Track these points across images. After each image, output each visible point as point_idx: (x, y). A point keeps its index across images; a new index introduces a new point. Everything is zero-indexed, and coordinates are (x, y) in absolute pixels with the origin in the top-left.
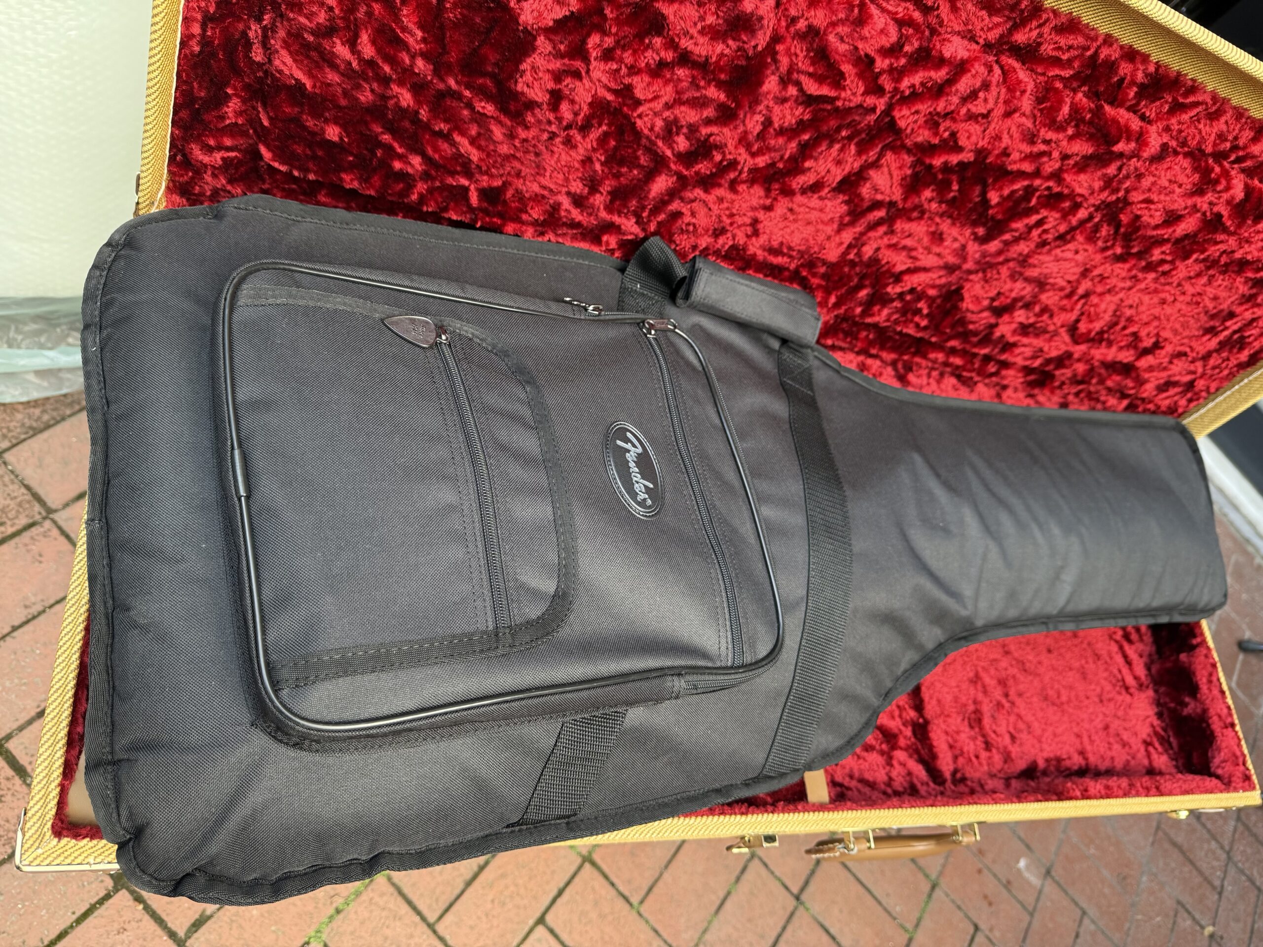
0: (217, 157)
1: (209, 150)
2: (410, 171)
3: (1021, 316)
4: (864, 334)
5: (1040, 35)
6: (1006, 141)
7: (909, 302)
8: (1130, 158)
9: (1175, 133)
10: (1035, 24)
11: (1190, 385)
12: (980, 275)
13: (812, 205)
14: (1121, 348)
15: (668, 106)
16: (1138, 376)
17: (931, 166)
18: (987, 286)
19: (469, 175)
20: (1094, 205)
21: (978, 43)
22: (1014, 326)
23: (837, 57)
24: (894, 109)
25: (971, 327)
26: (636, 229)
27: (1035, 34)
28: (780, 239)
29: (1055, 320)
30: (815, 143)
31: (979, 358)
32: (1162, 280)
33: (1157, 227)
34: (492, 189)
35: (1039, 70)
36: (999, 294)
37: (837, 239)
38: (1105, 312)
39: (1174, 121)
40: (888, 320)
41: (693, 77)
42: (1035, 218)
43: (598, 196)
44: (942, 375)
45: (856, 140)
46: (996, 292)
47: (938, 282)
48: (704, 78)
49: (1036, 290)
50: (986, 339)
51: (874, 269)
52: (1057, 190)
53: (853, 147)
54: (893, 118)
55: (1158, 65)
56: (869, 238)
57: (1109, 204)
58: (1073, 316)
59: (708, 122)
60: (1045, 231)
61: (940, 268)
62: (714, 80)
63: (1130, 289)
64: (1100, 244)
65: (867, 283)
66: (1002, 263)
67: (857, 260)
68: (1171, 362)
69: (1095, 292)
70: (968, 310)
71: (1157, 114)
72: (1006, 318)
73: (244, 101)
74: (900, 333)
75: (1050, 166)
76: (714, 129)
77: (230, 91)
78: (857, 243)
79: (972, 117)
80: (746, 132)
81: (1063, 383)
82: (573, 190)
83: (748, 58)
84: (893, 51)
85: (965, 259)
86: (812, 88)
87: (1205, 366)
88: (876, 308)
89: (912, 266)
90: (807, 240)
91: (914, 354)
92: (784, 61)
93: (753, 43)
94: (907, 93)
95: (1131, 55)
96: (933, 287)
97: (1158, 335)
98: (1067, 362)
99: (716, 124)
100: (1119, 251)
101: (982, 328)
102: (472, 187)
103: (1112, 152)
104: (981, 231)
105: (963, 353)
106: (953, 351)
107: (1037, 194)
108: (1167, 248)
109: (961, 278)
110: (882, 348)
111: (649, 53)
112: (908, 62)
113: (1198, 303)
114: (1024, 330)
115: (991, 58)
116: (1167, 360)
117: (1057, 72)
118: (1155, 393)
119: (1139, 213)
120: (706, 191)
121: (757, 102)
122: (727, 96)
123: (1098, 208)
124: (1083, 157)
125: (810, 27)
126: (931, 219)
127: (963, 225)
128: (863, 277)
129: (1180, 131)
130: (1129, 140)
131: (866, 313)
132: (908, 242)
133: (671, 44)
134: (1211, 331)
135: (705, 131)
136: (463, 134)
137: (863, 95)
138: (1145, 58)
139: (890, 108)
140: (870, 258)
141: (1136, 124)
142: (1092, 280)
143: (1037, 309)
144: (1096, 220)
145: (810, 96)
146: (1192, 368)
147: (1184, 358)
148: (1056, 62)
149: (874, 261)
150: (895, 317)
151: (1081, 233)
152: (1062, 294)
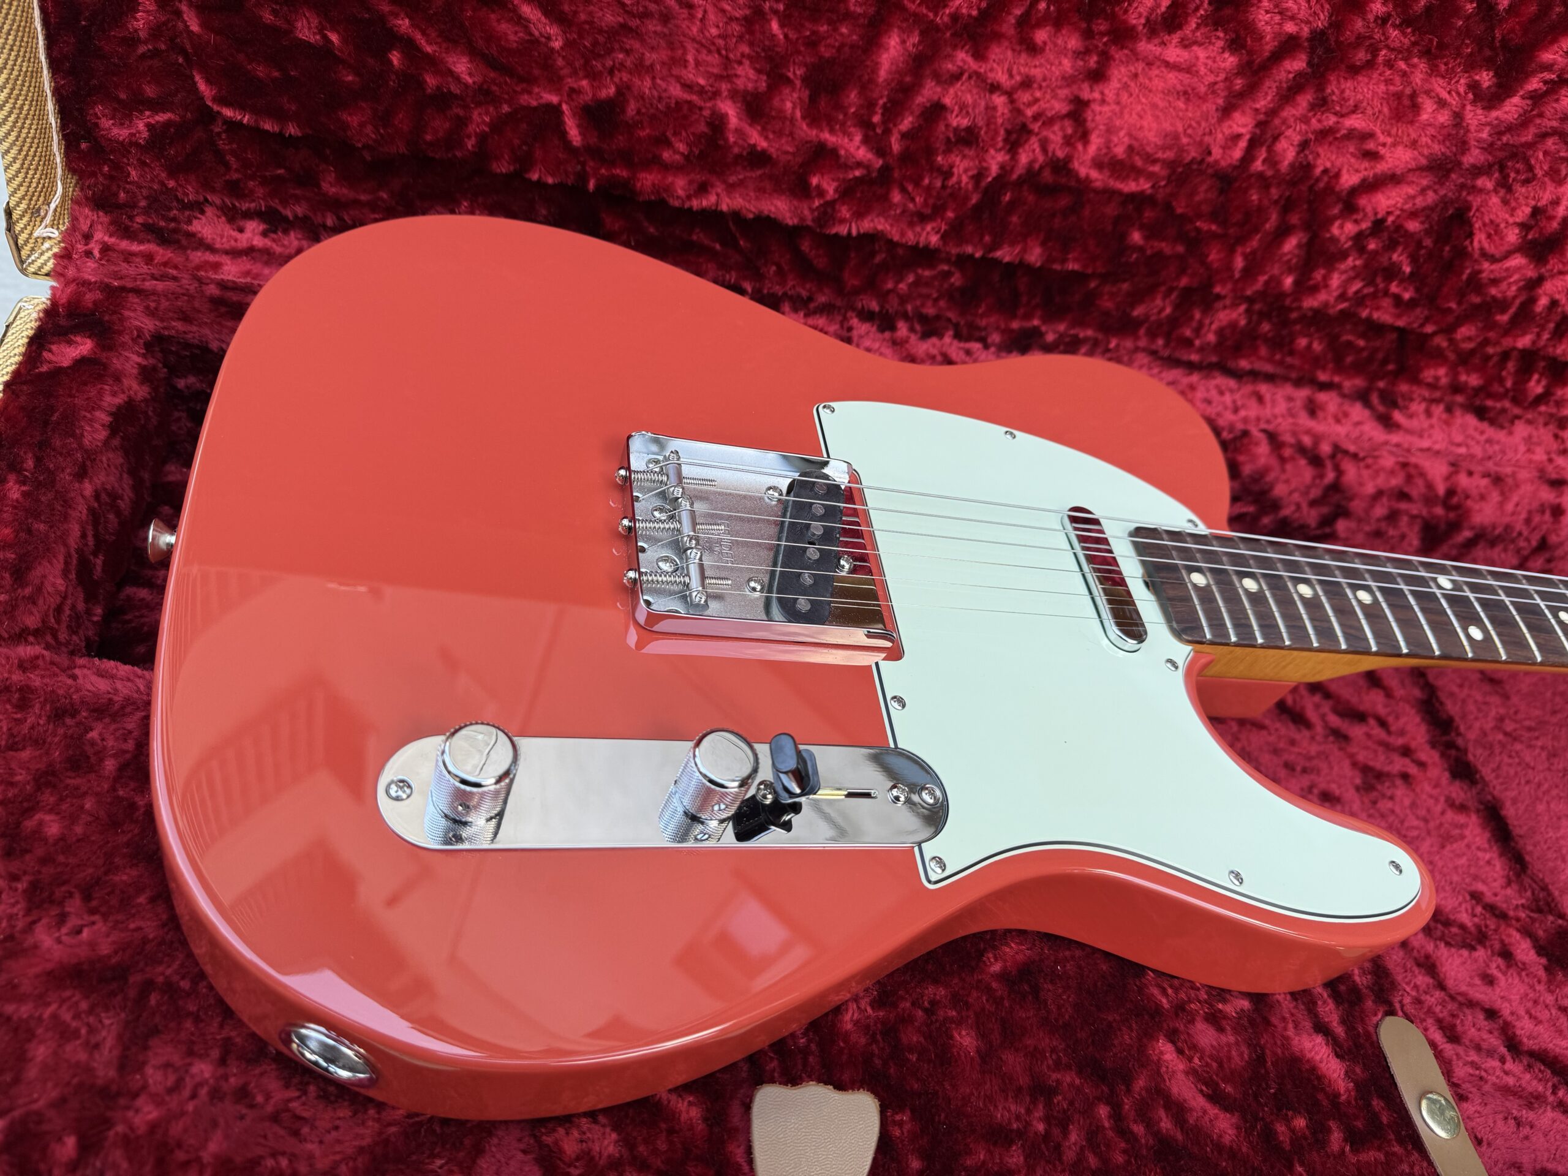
7: (1375, 253)
46: (1528, 210)
47: (1420, 202)
51: (1304, 188)
65: (1294, 219)
85: (1463, 146)
88: (1318, 275)
96: (1413, 215)
104: (1486, 78)
109: (1463, 186)
128: (1287, 206)
132: (1355, 122)
140: (1292, 166)
149: (1303, 169)
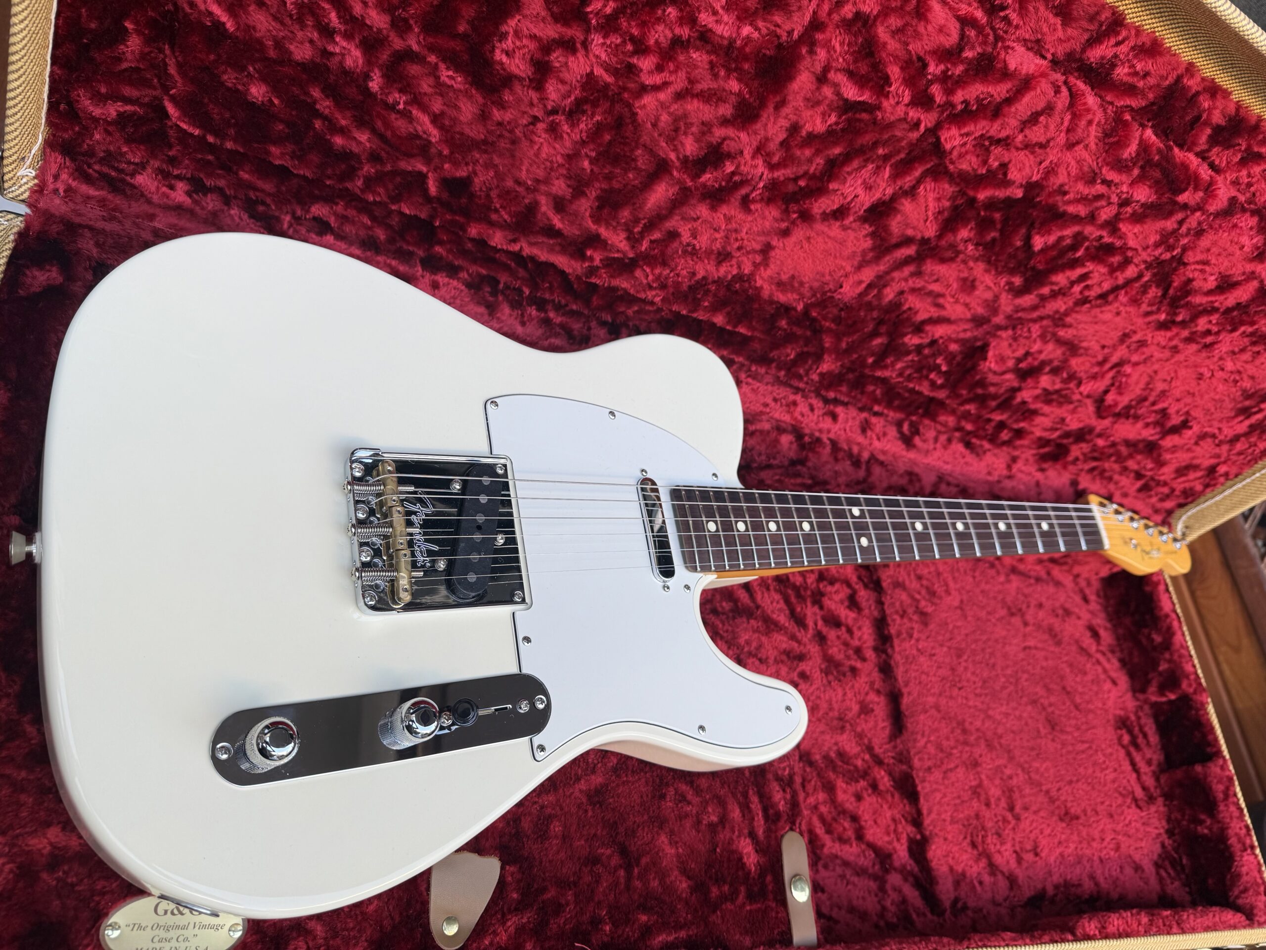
0: (113, 110)
1: (100, 99)
2: (355, 149)
3: (1045, 381)
4: (871, 388)
5: (1116, 56)
6: (1062, 178)
8: (1194, 211)
9: (1243, 187)
10: (1113, 41)
11: (1212, 470)
12: (1010, 332)
13: (832, 234)
14: (1147, 425)
15: (679, 96)
16: (1160, 455)
17: (973, 201)
18: (1015, 345)
19: (428, 161)
20: (1145, 262)
21: (1044, 58)
22: (1038, 392)
23: (884, 55)
24: (941, 128)
25: (992, 390)
26: (624, 245)
27: (1109, 53)
28: (792, 272)
29: (1082, 389)
30: (847, 158)
31: (993, 424)
32: (1204, 354)
33: (1210, 293)
34: (455, 179)
35: (1108, 98)
36: (1027, 354)
37: (856, 278)
38: (1137, 383)
39: (1244, 173)
40: (901, 375)
41: (711, 62)
42: (1079, 271)
43: (583, 201)
44: (949, 441)
45: (893, 161)
48: (723, 66)
49: (1068, 353)
50: (1005, 404)
52: (1107, 240)
53: (888, 169)
54: (938, 139)
55: (1239, 106)
56: (893, 279)
57: (1164, 261)
58: (1100, 385)
59: (725, 122)
60: (1087, 287)
61: (968, 321)
62: (735, 70)
63: (1167, 360)
64: (1144, 307)
66: (1034, 321)
67: (875, 303)
68: (1196, 443)
69: (1129, 362)
70: (990, 369)
71: (1228, 163)
72: (1030, 381)
73: (148, 41)
74: (912, 391)
75: (1106, 214)
76: (730, 132)
77: (129, 25)
78: (879, 282)
79: (1028, 146)
80: (767, 139)
81: (1077, 459)
82: (554, 190)
83: (780, 46)
84: (948, 55)
86: (851, 92)
87: (1230, 450)
89: (936, 315)
90: (823, 276)
91: (923, 416)
92: (822, 54)
93: (787, 27)
94: (960, 107)
95: (1214, 90)
97: (1187, 413)
98: (1088, 437)
99: (734, 126)
100: (1163, 317)
101: (1002, 390)
102: (430, 174)
103: (1176, 203)
105: (976, 419)
106: (966, 416)
107: (1086, 244)
108: (1214, 318)
110: (889, 405)
111: (660, 28)
112: (967, 70)
113: (1236, 382)
114: (1048, 397)
115: (1059, 77)
116: (1193, 441)
117: (1129, 102)
118: (1173, 476)
119: (1191, 276)
120: (713, 208)
121: (783, 103)
122: (750, 93)
123: (1149, 266)
124: (1142, 205)
125: (858, 15)
126: (964, 262)
127: (999, 273)
129: (1249, 185)
130: (1196, 189)
131: (879, 363)
133: (690, 20)
134: (1245, 412)
135: (719, 133)
136: (424, 108)
137: (907, 105)
138: (1226, 94)
139: (938, 126)
141: (1205, 173)
142: (1128, 347)
143: (1065, 375)
144: (1146, 279)
145: (846, 100)
146: (1217, 450)
147: (1209, 440)
148: (1130, 90)
150: (908, 372)
151: (1126, 293)
152: (1094, 361)
